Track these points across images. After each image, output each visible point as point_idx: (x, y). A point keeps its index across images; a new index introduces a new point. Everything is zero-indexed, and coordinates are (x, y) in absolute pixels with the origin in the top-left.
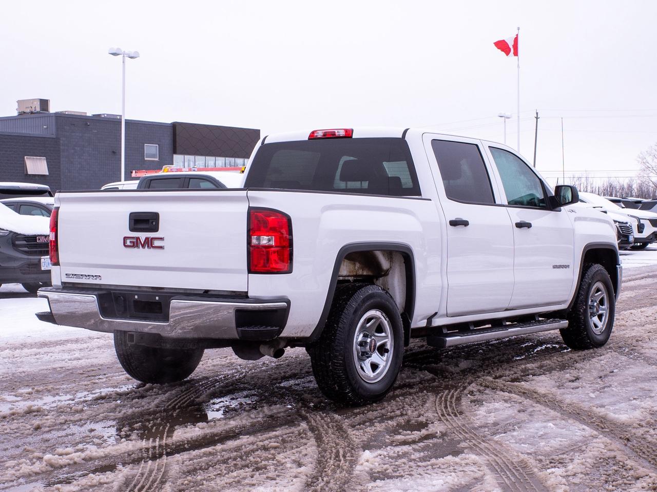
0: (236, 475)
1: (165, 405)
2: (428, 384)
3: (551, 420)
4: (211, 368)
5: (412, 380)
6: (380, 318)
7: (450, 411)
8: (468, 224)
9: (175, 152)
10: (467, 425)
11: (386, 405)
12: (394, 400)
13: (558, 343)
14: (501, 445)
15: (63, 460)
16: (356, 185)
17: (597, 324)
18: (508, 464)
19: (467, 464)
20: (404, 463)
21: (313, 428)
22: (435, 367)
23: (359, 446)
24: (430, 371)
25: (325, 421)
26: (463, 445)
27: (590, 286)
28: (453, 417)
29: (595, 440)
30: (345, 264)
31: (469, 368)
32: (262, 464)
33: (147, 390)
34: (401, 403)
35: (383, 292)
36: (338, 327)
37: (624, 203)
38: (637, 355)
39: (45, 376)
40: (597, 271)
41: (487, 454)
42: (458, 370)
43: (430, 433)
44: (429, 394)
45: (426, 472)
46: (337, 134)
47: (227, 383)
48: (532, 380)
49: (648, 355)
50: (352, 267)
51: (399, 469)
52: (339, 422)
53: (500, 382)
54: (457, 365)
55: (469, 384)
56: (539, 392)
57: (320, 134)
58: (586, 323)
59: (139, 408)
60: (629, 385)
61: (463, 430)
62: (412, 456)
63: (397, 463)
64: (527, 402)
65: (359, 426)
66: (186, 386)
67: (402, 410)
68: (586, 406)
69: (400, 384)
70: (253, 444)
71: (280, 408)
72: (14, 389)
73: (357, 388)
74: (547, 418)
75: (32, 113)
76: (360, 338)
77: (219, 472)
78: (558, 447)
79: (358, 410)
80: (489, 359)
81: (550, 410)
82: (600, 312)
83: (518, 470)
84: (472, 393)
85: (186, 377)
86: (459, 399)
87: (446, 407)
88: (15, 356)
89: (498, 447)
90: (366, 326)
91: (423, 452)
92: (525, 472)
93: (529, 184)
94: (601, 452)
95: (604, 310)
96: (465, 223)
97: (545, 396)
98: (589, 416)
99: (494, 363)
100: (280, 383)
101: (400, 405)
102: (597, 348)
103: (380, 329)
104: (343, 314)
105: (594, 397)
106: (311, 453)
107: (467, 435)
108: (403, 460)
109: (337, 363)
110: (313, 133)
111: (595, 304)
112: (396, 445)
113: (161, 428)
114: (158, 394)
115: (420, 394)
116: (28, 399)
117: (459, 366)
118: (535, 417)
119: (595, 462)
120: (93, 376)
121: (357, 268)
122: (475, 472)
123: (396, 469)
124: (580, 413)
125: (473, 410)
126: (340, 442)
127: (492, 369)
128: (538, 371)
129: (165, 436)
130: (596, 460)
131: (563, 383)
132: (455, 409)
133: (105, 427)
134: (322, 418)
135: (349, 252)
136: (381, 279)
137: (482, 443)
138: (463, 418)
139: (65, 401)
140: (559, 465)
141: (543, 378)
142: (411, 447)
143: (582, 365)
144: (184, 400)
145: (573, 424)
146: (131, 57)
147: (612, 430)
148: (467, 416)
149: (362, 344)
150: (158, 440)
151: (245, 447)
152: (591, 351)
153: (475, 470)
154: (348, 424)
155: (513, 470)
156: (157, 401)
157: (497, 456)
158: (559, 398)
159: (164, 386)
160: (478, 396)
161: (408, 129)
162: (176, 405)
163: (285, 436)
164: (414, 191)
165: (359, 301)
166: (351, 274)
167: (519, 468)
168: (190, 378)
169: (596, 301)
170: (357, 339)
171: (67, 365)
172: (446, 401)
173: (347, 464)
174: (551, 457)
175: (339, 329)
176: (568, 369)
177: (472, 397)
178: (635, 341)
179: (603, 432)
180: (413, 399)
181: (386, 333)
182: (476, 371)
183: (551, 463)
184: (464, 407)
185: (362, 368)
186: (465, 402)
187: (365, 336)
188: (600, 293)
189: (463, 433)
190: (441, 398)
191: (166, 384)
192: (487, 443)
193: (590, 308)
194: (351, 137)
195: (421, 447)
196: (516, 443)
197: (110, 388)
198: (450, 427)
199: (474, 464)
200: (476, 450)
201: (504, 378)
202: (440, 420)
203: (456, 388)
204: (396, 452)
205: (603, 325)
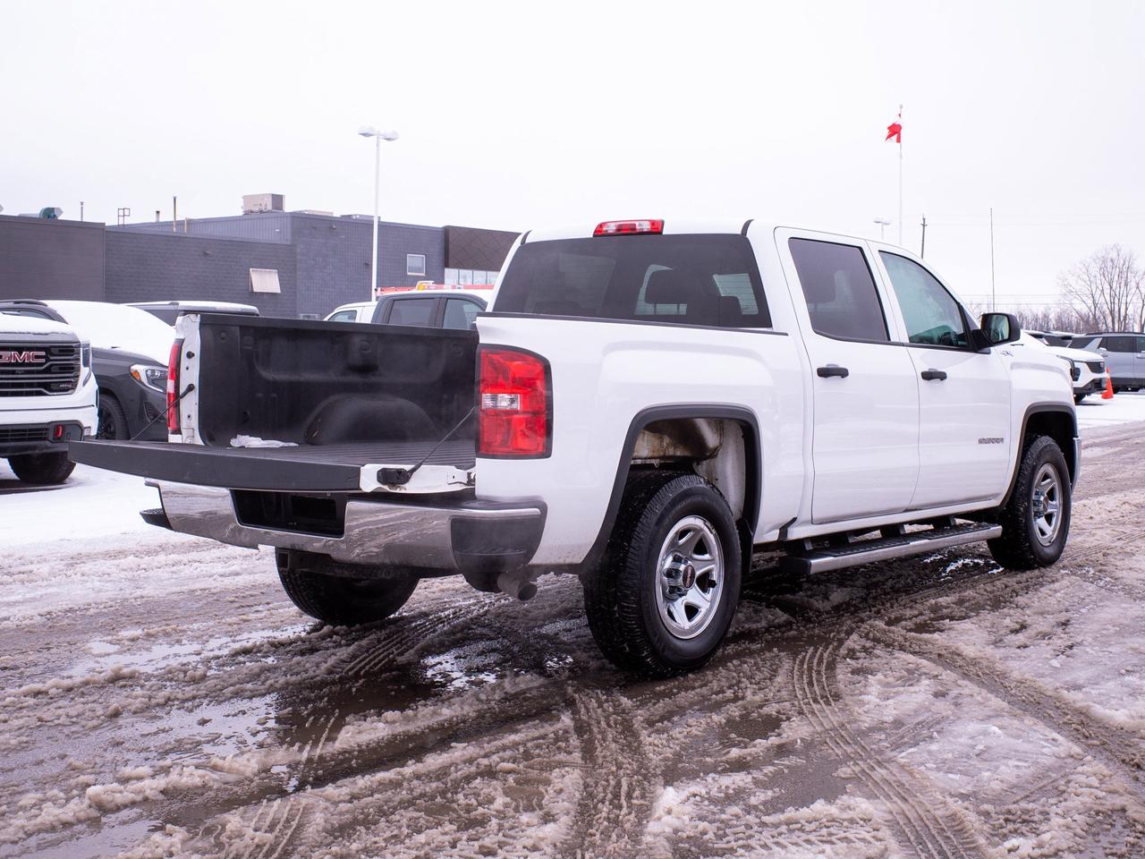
0: (423, 841)
1: (343, 669)
2: (780, 634)
3: (993, 717)
4: (438, 595)
5: (754, 626)
6: (701, 530)
7: (818, 693)
8: (848, 375)
9: (447, 265)
10: (848, 726)
11: (710, 678)
12: (725, 666)
13: (981, 556)
14: (911, 774)
15: (125, 793)
16: (671, 309)
17: (1044, 530)
18: (927, 822)
19: (852, 821)
20: (737, 817)
21: (581, 727)
22: (792, 600)
23: (659, 772)
24: (784, 609)
25: (604, 711)
26: (844, 771)
27: (1034, 470)
28: (823, 705)
29: (1080, 769)
30: (646, 437)
31: (845, 603)
32: (477, 812)
33: (323, 638)
34: (734, 674)
35: (708, 487)
36: (630, 546)
37: (1048, 338)
38: (1110, 582)
39: (174, 605)
40: (1045, 447)
41: (888, 797)
42: (827, 606)
43: (783, 741)
44: (782, 654)
45: (776, 840)
46: (637, 227)
47: (455, 627)
48: (950, 629)
49: (1129, 582)
50: (656, 442)
51: (727, 831)
52: (628, 714)
53: (898, 631)
54: (826, 597)
55: (849, 633)
56: (964, 654)
57: (611, 228)
58: (1028, 528)
59: (297, 674)
60: (1113, 643)
61: (842, 736)
62: (752, 798)
63: (723, 816)
64: (948, 676)
65: (660, 724)
66: (388, 631)
67: (736, 688)
68: (1048, 684)
69: (734, 632)
70: (470, 761)
71: (531, 681)
72: (113, 629)
73: (661, 647)
74: (987, 712)
75: (261, 212)
76: (668, 563)
77: (395, 832)
78: (1015, 781)
79: (662, 688)
80: (876, 585)
81: (989, 695)
82: (1049, 511)
83: (948, 838)
84: (852, 654)
85: (394, 612)
86: (831, 666)
87: (811, 684)
88: (142, 566)
89: (905, 778)
90: (677, 543)
91: (772, 789)
92: (962, 844)
93: (941, 310)
94: (1097, 798)
95: (1055, 507)
96: (843, 373)
97: (975, 662)
98: (1058, 708)
99: (886, 594)
100: (541, 626)
101: (733, 678)
102: (1044, 567)
103: (701, 548)
104: (639, 524)
105: (1058, 666)
106: (571, 788)
107: (849, 750)
108: (735, 809)
109: (628, 608)
110: (601, 226)
111: (1042, 499)
112: (725, 771)
113: (322, 719)
114: (340, 646)
115: (768, 654)
116: (128, 650)
117: (830, 598)
118: (965, 709)
119: (1089, 820)
120: (248, 606)
121: (665, 444)
122: (870, 843)
123: (721, 832)
124: (1041, 701)
125: (857, 692)
126: (625, 761)
127: (883, 604)
128: (957, 612)
129: (323, 740)
130: (1090, 816)
131: (1002, 635)
132: (827, 689)
133: (228, 716)
134: (600, 706)
135: (650, 421)
136: (704, 462)
137: (877, 768)
138: (840, 709)
139: (185, 655)
140: (1024, 829)
141: (966, 625)
142: (750, 776)
143: (1026, 601)
144: (376, 660)
145: (1035, 727)
146: (388, 139)
147: (1104, 744)
148: (846, 705)
149: (671, 573)
150: (308, 748)
151: (456, 768)
152: (1036, 572)
153: (868, 837)
154: (642, 719)
155: (939, 838)
156: (331, 661)
157: (905, 800)
158: (999, 667)
159: (353, 628)
160: (864, 662)
161: (751, 221)
162: (361, 669)
163: (529, 745)
164: (760, 319)
165: (666, 504)
166: (656, 454)
167: (949, 834)
168: (400, 614)
169: (1042, 494)
170: (662, 566)
171: (215, 584)
172: (810, 669)
173: (632, 817)
174: (1006, 807)
175: (632, 550)
176: (1005, 607)
177: (853, 662)
178: (1100, 554)
179: (1088, 746)
180: (756, 664)
181: (711, 554)
182: (857, 609)
183: (1007, 820)
184: (841, 686)
185: (670, 614)
186: (842, 673)
187: (677, 560)
188: (1048, 480)
189: (842, 744)
190: (802, 663)
191: (358, 626)
192: (886, 768)
193: (1035, 505)
194: (660, 233)
195: (768, 777)
196: (938, 770)
197: (266, 631)
198: (819, 729)
199: (865, 820)
200: (868, 786)
201: (904, 623)
202: (801, 713)
203: (828, 642)
204: (723, 787)
205: (1054, 531)
